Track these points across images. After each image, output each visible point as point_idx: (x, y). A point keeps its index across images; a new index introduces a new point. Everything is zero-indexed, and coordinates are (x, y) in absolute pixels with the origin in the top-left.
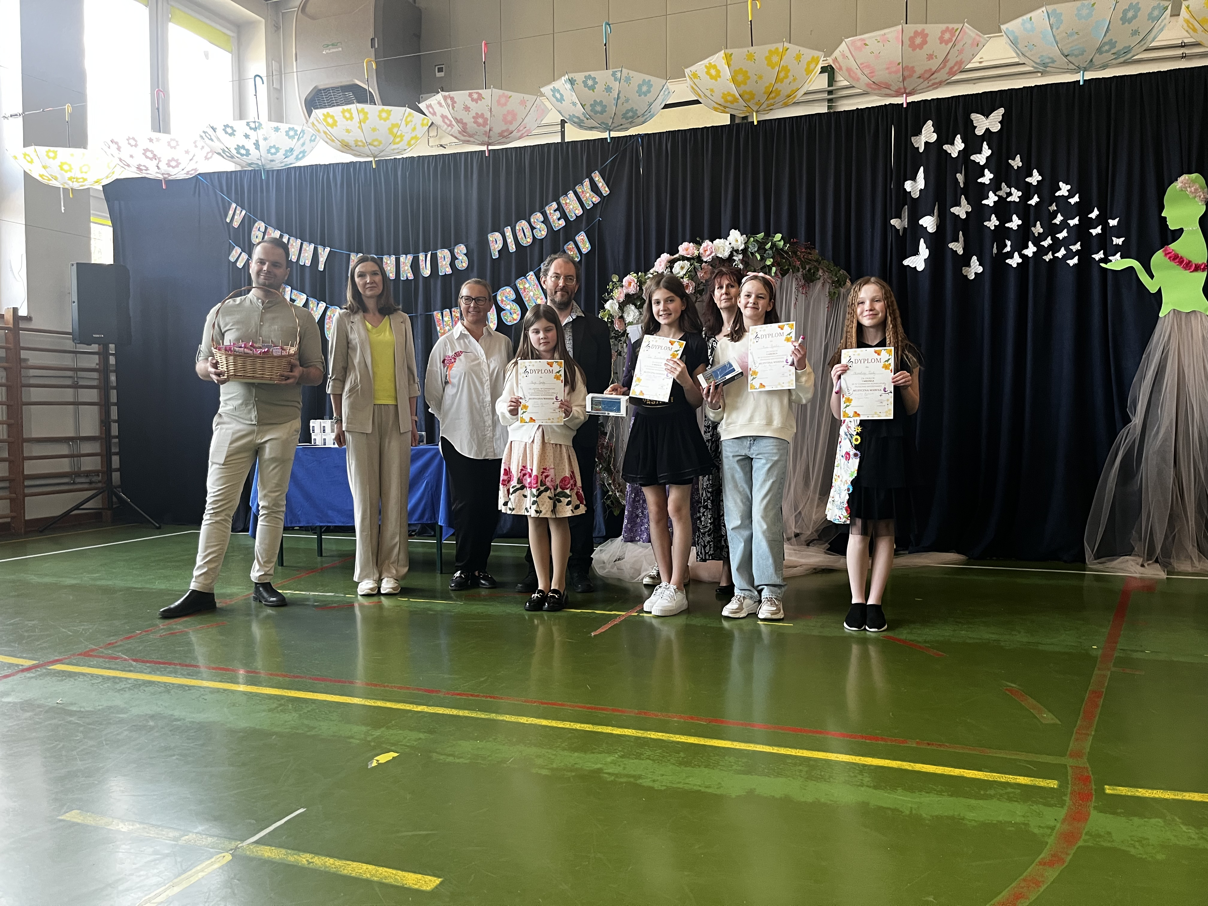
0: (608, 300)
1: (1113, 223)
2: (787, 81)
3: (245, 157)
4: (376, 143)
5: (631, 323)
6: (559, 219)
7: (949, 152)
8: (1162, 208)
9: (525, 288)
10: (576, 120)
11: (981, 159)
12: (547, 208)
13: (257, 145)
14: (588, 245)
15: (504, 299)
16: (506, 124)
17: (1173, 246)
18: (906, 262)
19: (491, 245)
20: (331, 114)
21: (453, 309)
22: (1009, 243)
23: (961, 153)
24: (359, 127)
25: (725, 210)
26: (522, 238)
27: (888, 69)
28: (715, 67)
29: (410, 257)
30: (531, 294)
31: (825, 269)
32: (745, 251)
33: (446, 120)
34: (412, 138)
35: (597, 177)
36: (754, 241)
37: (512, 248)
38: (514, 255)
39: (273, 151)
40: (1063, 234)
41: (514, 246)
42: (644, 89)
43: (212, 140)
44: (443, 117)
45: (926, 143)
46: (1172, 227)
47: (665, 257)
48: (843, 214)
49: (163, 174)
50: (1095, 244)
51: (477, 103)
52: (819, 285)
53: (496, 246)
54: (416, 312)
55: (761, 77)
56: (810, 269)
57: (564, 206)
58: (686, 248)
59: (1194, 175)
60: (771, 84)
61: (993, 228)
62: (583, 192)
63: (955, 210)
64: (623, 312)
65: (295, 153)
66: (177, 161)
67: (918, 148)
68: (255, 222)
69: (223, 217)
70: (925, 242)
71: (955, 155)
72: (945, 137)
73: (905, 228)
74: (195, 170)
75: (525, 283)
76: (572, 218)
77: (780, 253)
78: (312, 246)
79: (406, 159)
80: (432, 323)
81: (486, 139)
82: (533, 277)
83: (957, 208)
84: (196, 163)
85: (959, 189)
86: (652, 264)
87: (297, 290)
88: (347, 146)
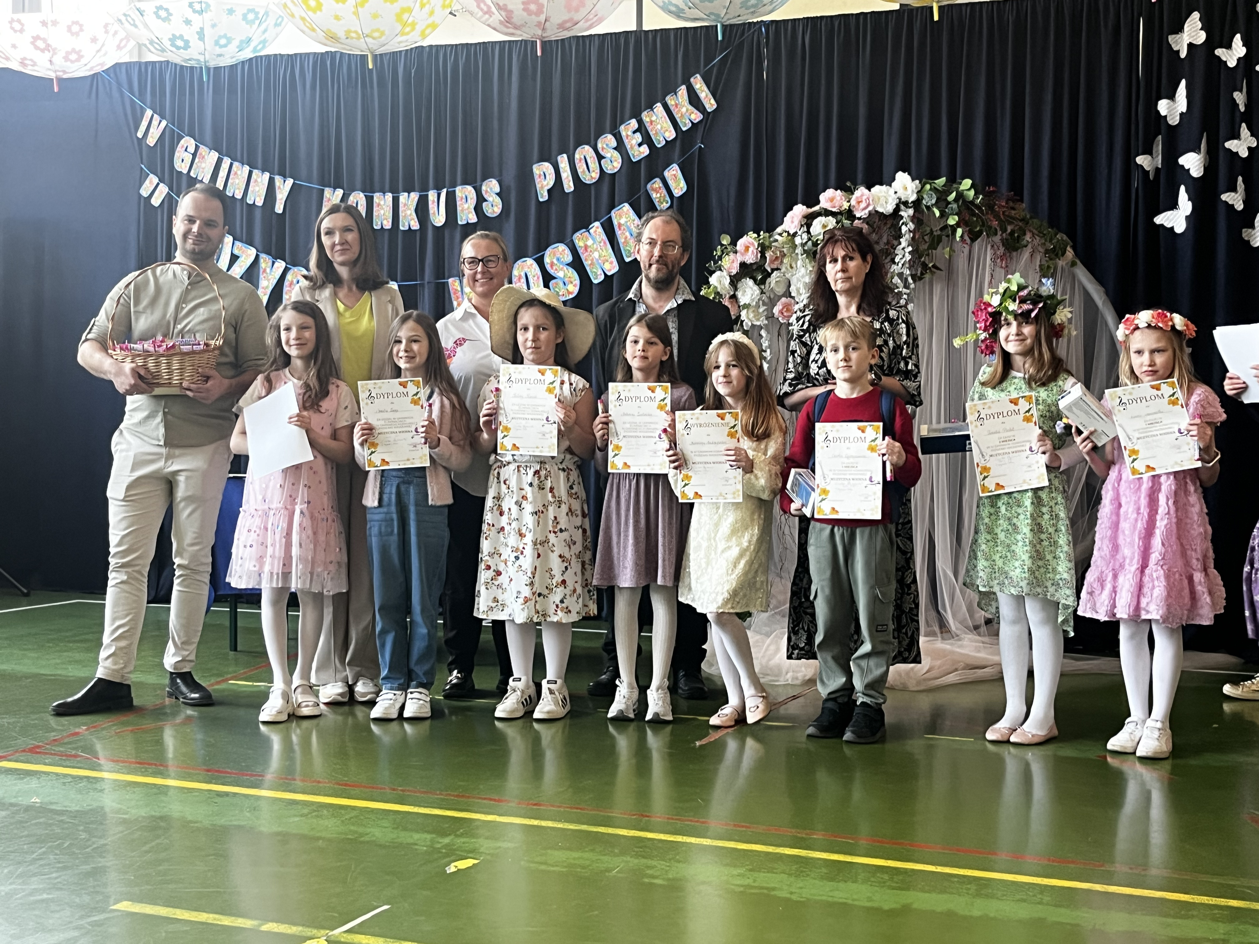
0: (714, 272)
3: (182, 50)
4: (376, 35)
5: (747, 306)
6: (640, 145)
7: (1224, 59)
9: (586, 247)
10: (673, 9)
12: (622, 128)
13: (201, 35)
14: (683, 184)
15: (555, 261)
16: (569, 11)
18: (1159, 220)
19: (537, 180)
23: (1242, 61)
24: (354, 14)
25: (890, 134)
26: (584, 171)
29: (415, 196)
30: (596, 255)
31: (1034, 231)
32: (917, 204)
34: (428, 26)
35: (698, 83)
36: (931, 189)
37: (569, 186)
38: (571, 197)
39: (223, 41)
41: (572, 184)
43: (136, 26)
45: (1190, 45)
47: (799, 210)
49: (56, 71)
52: (1026, 254)
53: (545, 183)
54: (422, 278)
56: (1013, 232)
57: (647, 125)
58: (830, 198)
62: (676, 105)
63: (1232, 145)
64: (736, 289)
65: (253, 44)
66: (78, 53)
67: (1178, 52)
68: (180, 138)
69: (133, 130)
70: (1187, 191)
71: (1232, 63)
72: (1218, 37)
73: (1157, 169)
74: (102, 64)
75: (587, 239)
76: (660, 143)
77: (968, 208)
78: (267, 175)
79: (412, 49)
80: (447, 295)
81: (539, 32)
82: (600, 230)
83: (1236, 141)
84: (105, 54)
85: (1238, 114)
86: (780, 221)
87: (241, 241)
88: (334, 38)
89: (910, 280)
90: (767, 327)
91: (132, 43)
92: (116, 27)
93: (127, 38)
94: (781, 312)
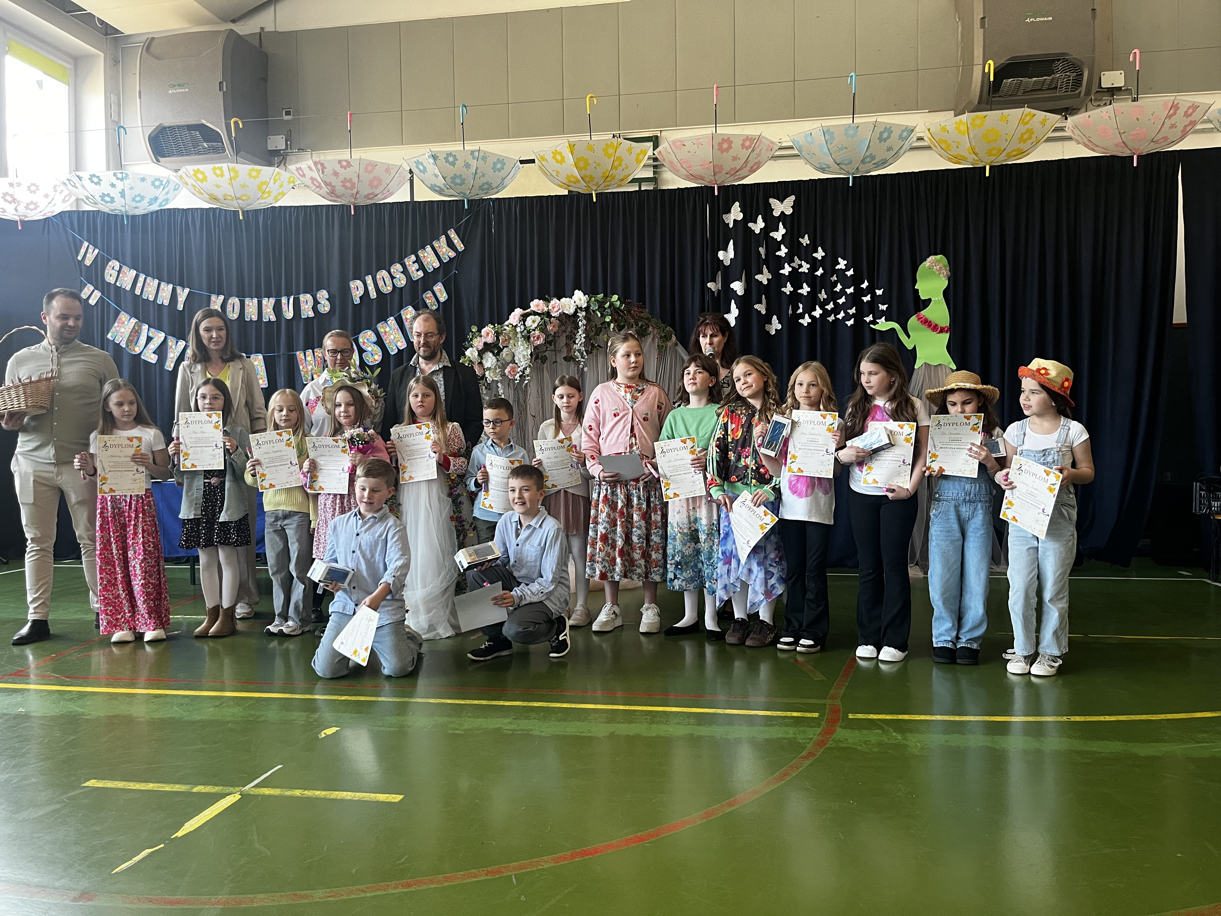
0: (468, 348)
1: (879, 292)
2: (620, 168)
3: (109, 204)
4: (244, 198)
5: (489, 369)
6: (417, 270)
7: (753, 229)
8: (915, 282)
9: (385, 332)
10: (437, 189)
11: (778, 235)
12: (406, 260)
13: (123, 194)
14: (445, 295)
15: (366, 341)
16: (372, 188)
17: (923, 312)
19: (353, 291)
20: (201, 170)
21: (315, 350)
22: (801, 306)
23: (762, 230)
24: (229, 184)
25: (568, 269)
26: (382, 286)
27: (702, 165)
28: (560, 153)
29: (272, 300)
30: (392, 337)
31: (654, 325)
32: (587, 309)
33: (315, 182)
34: (279, 194)
35: (452, 234)
36: (594, 301)
37: (373, 295)
38: (374, 302)
39: (138, 199)
40: (842, 301)
41: (375, 293)
42: (499, 166)
43: (76, 187)
44: (312, 179)
45: (735, 221)
46: (923, 298)
47: (518, 312)
48: (668, 276)
49: (19, 216)
50: (866, 309)
51: (345, 169)
52: (649, 339)
53: (358, 293)
54: (279, 352)
55: (599, 164)
56: (642, 326)
57: (422, 258)
58: (536, 305)
59: (939, 257)
60: (607, 170)
61: (788, 293)
62: (439, 247)
63: (759, 277)
64: (482, 358)
65: (159, 201)
66: (36, 204)
67: (728, 224)
68: (109, 261)
69: (74, 254)
70: (735, 303)
71: (757, 231)
72: (750, 216)
73: (719, 290)
74: (52, 212)
75: (386, 327)
76: (430, 270)
77: (617, 312)
78: (171, 286)
79: (268, 208)
80: (295, 362)
81: (353, 200)
82: (394, 322)
83: (761, 275)
84: (54, 205)
85: (761, 261)
86: (506, 317)
87: (154, 328)
88: (215, 199)
89: (585, 354)
90: (501, 381)
91: (73, 198)
92: (62, 187)
93: (70, 195)
94: (510, 372)
